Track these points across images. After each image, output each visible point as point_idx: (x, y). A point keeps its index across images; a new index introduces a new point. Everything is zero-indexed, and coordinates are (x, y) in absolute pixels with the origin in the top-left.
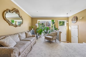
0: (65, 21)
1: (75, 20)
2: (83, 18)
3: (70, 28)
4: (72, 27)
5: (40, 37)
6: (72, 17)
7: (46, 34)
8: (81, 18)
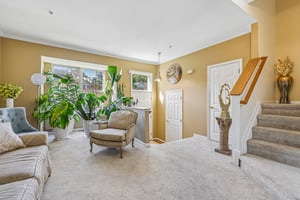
0: (150, 76)
1: (177, 74)
2: (194, 71)
3: (161, 98)
4: (168, 93)
5: (55, 140)
6: (169, 67)
7: (91, 123)
8: (190, 72)
